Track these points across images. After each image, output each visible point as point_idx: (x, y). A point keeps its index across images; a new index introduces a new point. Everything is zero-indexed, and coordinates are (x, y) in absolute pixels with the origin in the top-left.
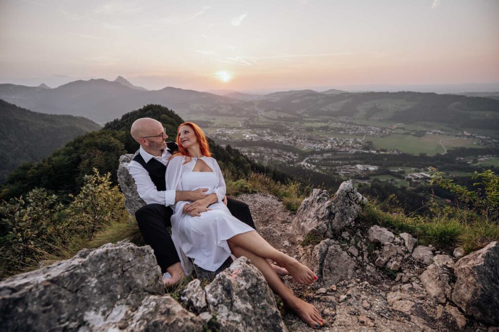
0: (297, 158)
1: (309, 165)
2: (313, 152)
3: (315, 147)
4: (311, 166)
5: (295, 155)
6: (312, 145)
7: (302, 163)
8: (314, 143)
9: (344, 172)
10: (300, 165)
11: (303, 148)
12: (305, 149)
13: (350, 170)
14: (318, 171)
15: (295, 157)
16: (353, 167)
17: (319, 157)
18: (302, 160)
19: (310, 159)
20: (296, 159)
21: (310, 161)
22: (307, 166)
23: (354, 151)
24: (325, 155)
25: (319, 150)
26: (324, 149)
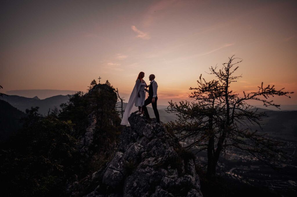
0: (224, 167)
1: (236, 175)
2: (240, 163)
3: (241, 158)
4: (238, 176)
5: (222, 165)
6: (238, 156)
7: (229, 173)
8: (240, 154)
9: (274, 187)
10: (226, 175)
11: (230, 158)
12: (231, 158)
13: (282, 185)
14: (245, 182)
15: (222, 166)
16: (285, 183)
17: (246, 168)
18: (229, 170)
19: (237, 169)
20: (222, 168)
21: (236, 171)
22: (234, 176)
23: (284, 165)
24: (252, 167)
25: (245, 161)
26: (250, 161)
